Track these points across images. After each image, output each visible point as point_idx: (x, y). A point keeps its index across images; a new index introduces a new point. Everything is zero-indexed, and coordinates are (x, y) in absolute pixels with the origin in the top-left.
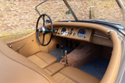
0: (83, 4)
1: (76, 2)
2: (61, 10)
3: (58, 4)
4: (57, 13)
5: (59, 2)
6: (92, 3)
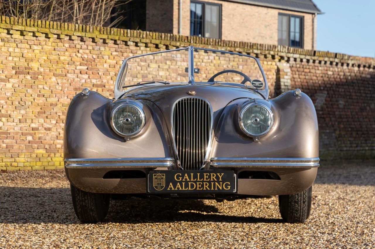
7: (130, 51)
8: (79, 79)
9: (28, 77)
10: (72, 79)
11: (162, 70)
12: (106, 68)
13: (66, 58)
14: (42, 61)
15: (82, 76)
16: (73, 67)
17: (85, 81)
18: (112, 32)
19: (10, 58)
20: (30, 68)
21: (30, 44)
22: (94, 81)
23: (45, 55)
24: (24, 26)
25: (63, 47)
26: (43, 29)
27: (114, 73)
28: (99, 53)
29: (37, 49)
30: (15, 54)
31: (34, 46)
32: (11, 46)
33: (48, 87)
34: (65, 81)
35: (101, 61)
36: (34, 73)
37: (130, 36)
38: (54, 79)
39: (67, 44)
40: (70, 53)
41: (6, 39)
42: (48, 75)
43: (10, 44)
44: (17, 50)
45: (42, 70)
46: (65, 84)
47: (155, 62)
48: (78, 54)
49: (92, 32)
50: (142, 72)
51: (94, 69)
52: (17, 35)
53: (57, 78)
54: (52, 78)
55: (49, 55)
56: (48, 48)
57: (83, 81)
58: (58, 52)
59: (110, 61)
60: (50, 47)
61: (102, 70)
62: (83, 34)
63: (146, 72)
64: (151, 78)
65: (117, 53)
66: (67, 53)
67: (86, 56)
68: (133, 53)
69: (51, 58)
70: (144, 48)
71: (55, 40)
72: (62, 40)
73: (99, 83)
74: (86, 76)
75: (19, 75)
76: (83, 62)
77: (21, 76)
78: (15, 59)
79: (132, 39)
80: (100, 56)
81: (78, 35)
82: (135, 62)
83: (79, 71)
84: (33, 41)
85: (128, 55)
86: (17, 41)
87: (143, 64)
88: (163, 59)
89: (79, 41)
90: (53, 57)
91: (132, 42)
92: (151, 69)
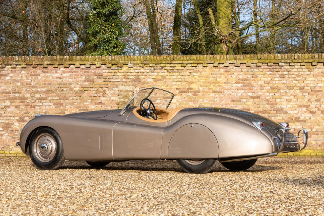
0: (91, 81)
1: (64, 75)
2: (17, 95)
3: (8, 78)
4: (4, 105)
5: (11, 75)
6: (126, 77)
7: (285, 70)
8: (235, 94)
9: (190, 94)
10: (228, 94)
11: (321, 81)
12: (261, 84)
13: (222, 79)
14: (201, 83)
15: (238, 91)
16: (229, 86)
17: (242, 94)
18: (263, 57)
19: (174, 83)
20: (190, 89)
21: (190, 72)
22: (250, 94)
23: (204, 78)
24: (182, 60)
25: (220, 72)
26: (198, 61)
27: (270, 88)
28: (253, 74)
29: (196, 75)
30: (178, 80)
31: (193, 73)
32: (174, 75)
33: (207, 100)
34: (222, 95)
35: (256, 79)
36: (195, 91)
37: (281, 59)
38: (212, 95)
39: (223, 70)
40: (225, 76)
41: (169, 70)
42: (207, 92)
43: (173, 73)
44: (179, 77)
45: (201, 89)
46: (223, 97)
47: (312, 76)
48: (233, 76)
49: (243, 59)
50: (299, 85)
51: (249, 86)
52: (179, 67)
53: (215, 94)
54: (210, 94)
55: (207, 78)
56: (206, 74)
57: (240, 94)
58: (216, 76)
59: (265, 79)
60: (207, 73)
61: (257, 86)
62: (235, 61)
63: (303, 84)
64: (309, 90)
65: (271, 72)
66: (223, 76)
67: (241, 77)
68: (287, 71)
69: (208, 80)
70: (300, 66)
71: (211, 67)
72: (218, 67)
73: (255, 95)
74: (242, 91)
75: (182, 94)
76: (239, 81)
77: (184, 94)
78: (178, 83)
79: (283, 61)
80: (254, 76)
81: (230, 62)
82: (291, 78)
83: (236, 88)
84: (193, 70)
85: (283, 73)
86: (178, 71)
87: (298, 78)
88: (320, 73)
89: (234, 67)
90: (210, 79)
91: (283, 63)
92: (309, 82)
